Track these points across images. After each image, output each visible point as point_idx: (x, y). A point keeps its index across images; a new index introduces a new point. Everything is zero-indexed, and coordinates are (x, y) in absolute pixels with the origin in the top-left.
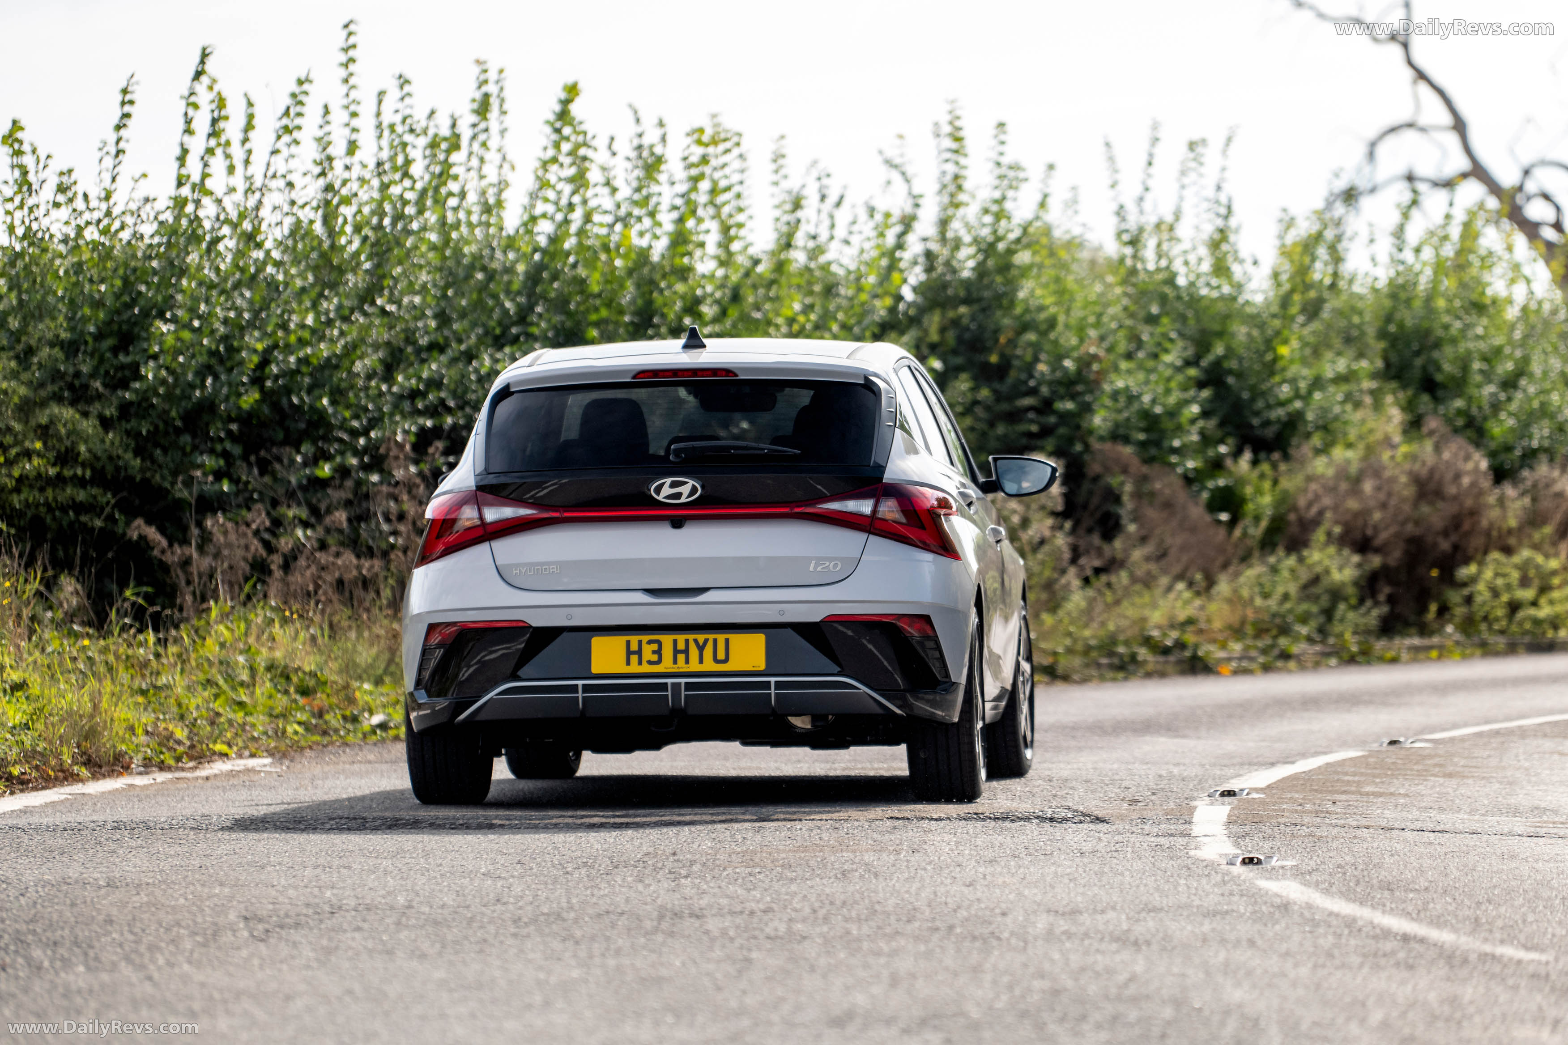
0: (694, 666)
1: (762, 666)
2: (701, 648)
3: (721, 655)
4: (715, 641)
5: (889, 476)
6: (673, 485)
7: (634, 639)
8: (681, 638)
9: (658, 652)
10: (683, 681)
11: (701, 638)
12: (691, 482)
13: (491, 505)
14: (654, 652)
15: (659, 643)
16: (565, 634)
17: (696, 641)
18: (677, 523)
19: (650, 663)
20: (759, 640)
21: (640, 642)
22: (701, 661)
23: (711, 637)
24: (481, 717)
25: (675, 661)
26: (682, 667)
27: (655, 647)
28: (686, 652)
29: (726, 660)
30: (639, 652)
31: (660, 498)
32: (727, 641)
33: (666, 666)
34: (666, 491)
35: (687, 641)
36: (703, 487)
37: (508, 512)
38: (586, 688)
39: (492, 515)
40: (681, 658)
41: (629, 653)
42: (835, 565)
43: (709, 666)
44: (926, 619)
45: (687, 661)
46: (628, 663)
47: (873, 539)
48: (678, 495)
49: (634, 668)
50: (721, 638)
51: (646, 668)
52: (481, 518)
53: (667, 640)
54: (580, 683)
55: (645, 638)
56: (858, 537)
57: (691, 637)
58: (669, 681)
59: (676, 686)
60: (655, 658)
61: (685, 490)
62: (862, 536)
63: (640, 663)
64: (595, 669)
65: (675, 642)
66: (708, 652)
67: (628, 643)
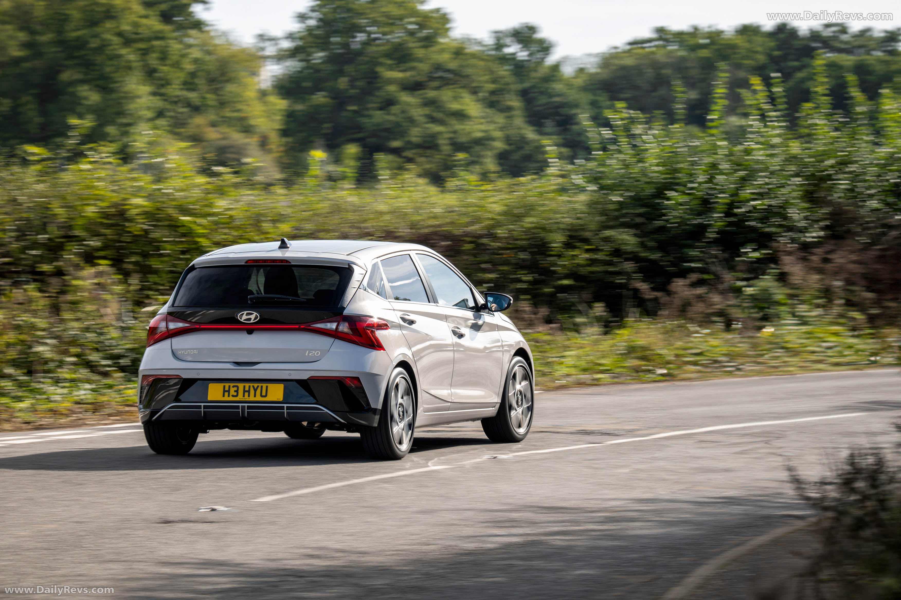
0: (252, 398)
1: (281, 399)
2: (255, 390)
3: (264, 394)
4: (262, 387)
5: (346, 312)
6: (248, 314)
7: (227, 385)
8: (247, 385)
9: (237, 391)
10: (246, 405)
11: (256, 385)
12: (255, 313)
13: (172, 321)
14: (235, 391)
15: (237, 387)
16: (199, 381)
17: (253, 386)
18: (250, 332)
19: (233, 396)
20: (280, 387)
21: (229, 386)
22: (255, 396)
23: (260, 385)
24: (163, 418)
25: (244, 396)
26: (246, 398)
27: (236, 389)
28: (249, 391)
29: (266, 396)
30: (229, 391)
31: (242, 320)
32: (267, 387)
33: (240, 398)
34: (245, 317)
35: (250, 386)
36: (260, 316)
37: (180, 325)
38: (205, 407)
39: (172, 326)
40: (246, 394)
41: (224, 391)
42: (317, 353)
43: (259, 398)
44: (357, 379)
45: (249, 396)
46: (224, 396)
47: (336, 340)
48: (250, 319)
49: (226, 398)
50: (264, 385)
51: (231, 399)
52: (167, 327)
53: (241, 386)
54: (202, 404)
55: (232, 385)
56: (329, 340)
57: (251, 385)
58: (240, 405)
59: (243, 407)
60: (235, 394)
61: (253, 317)
62: (332, 340)
63: (229, 396)
64: (210, 398)
65: (244, 387)
66: (258, 392)
67: (224, 386)
